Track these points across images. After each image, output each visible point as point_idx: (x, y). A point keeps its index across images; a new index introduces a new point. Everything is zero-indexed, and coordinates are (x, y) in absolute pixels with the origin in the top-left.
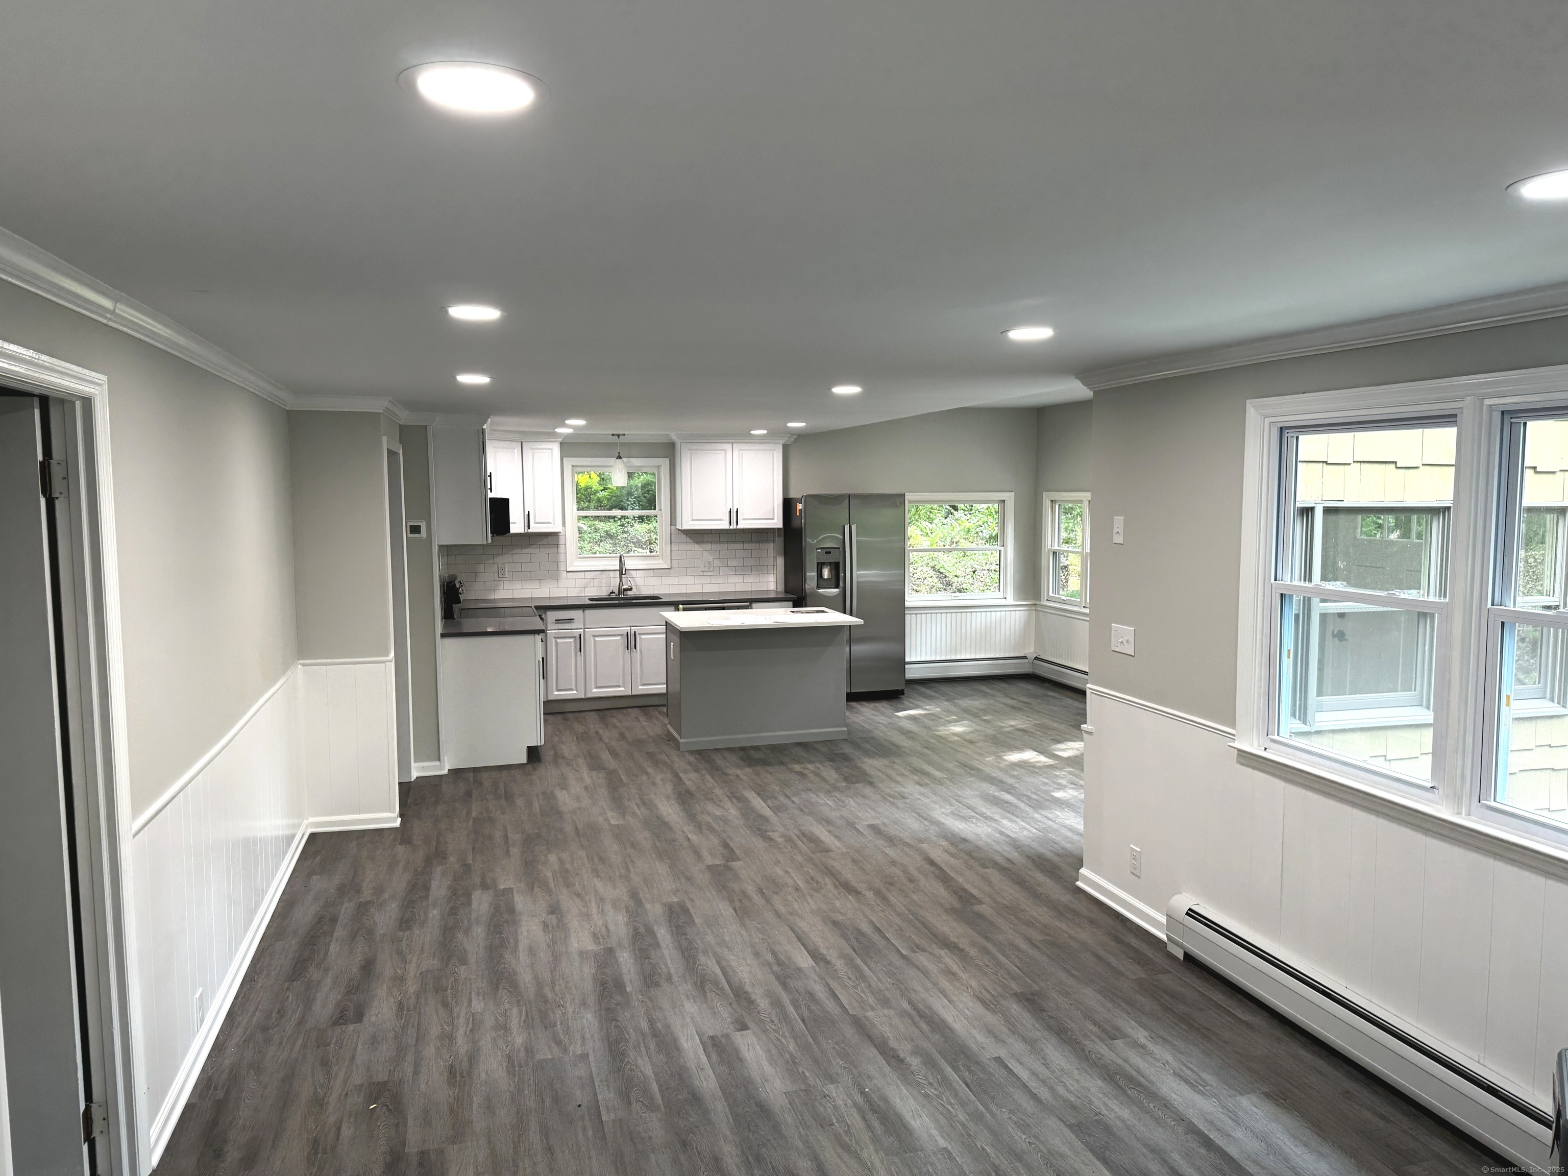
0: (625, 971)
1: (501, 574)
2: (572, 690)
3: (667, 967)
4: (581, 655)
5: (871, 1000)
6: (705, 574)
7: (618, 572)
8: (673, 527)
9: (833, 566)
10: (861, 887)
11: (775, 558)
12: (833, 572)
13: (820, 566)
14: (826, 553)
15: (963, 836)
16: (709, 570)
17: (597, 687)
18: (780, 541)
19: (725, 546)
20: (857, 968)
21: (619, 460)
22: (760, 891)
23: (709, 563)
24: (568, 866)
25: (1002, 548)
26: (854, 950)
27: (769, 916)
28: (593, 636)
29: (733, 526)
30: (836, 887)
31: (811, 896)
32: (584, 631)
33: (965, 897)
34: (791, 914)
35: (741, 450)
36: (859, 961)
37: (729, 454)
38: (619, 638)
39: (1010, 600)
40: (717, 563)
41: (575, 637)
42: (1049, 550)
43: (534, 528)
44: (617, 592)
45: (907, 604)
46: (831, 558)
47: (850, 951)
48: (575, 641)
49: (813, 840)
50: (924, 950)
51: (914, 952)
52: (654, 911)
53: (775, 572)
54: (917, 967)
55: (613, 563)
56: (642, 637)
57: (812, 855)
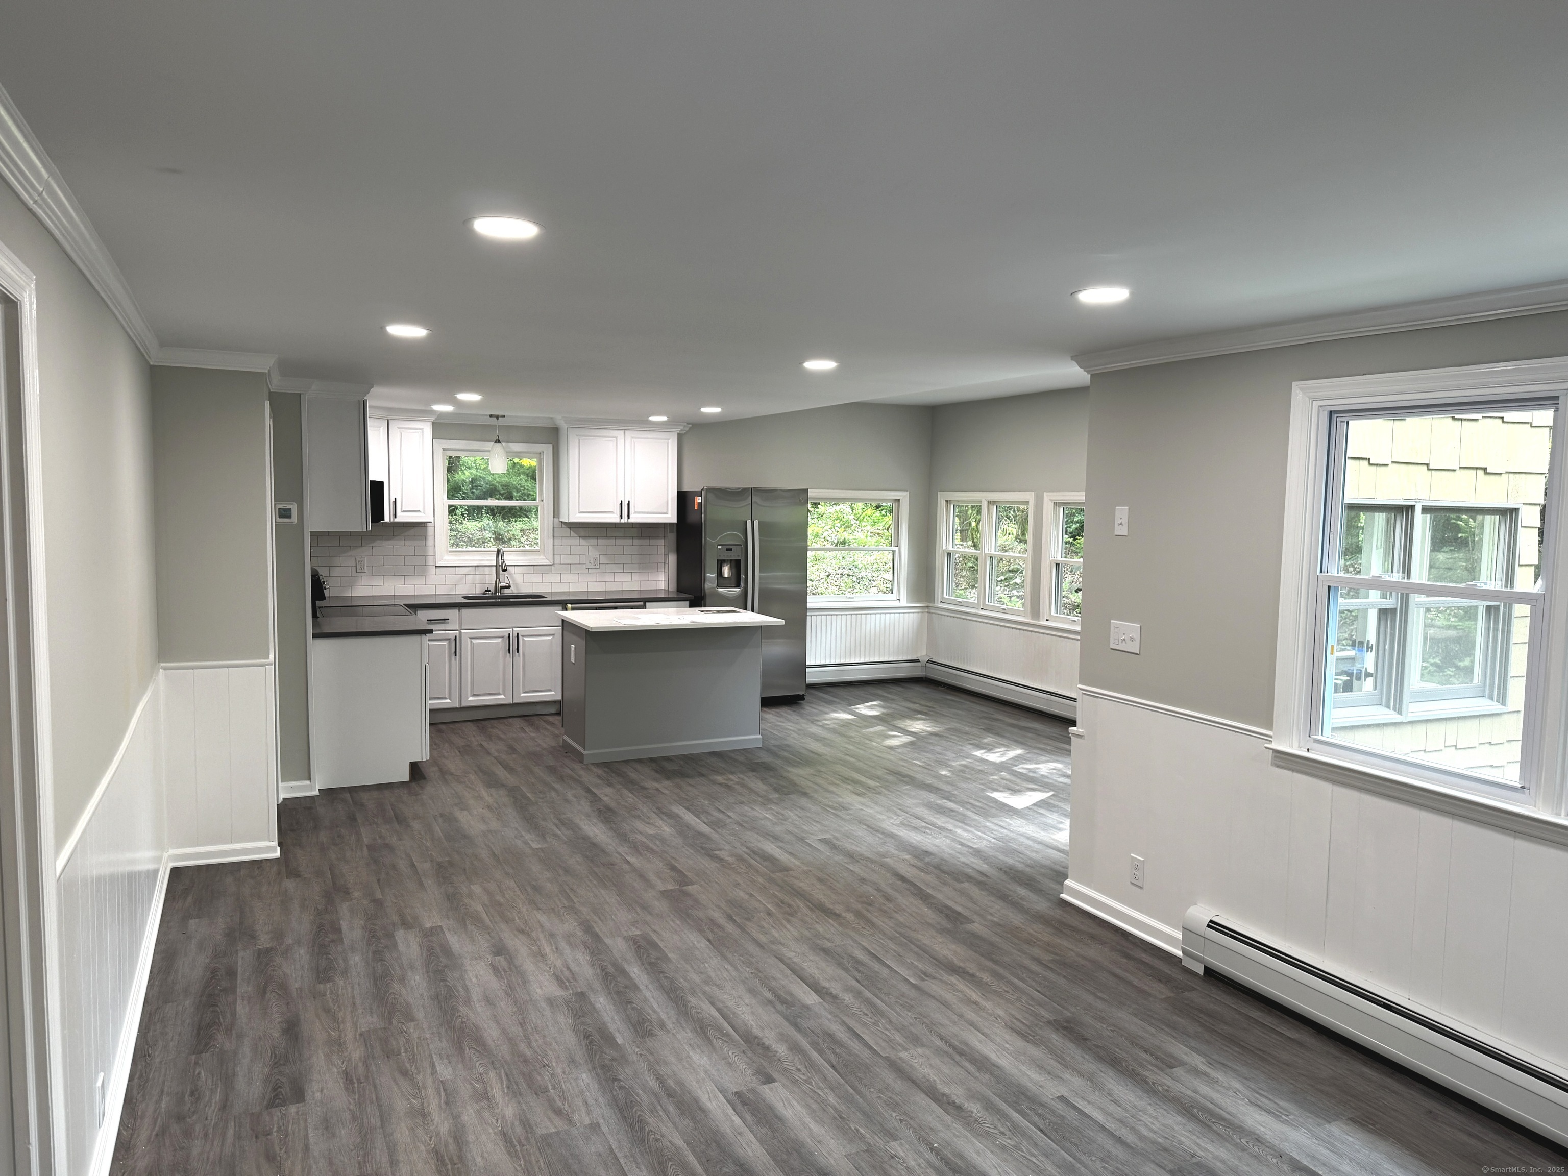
0: (607, 1019)
1: (358, 569)
2: (445, 698)
3: (655, 1011)
4: (456, 659)
5: (898, 1038)
6: (590, 571)
7: (494, 569)
8: (556, 520)
9: (733, 563)
10: (838, 909)
11: (666, 555)
12: (734, 570)
13: (721, 563)
14: (727, 550)
15: (924, 848)
16: (596, 567)
17: (474, 695)
18: (672, 537)
19: (612, 542)
20: (868, 1002)
21: (498, 444)
22: (730, 918)
23: (595, 559)
24: (499, 898)
25: (896, 549)
26: (858, 981)
27: (751, 948)
28: (471, 638)
29: (625, 520)
30: (811, 910)
31: (788, 921)
32: (460, 632)
33: (953, 917)
34: (773, 943)
35: (633, 438)
36: (868, 994)
37: (621, 442)
38: (499, 640)
39: (904, 602)
40: (603, 560)
41: (449, 639)
42: (943, 551)
43: (402, 517)
44: (493, 590)
45: (809, 605)
46: (734, 556)
47: (854, 983)
48: (450, 644)
49: (767, 858)
50: (934, 978)
51: (923, 980)
52: (618, 946)
53: (666, 570)
54: (933, 997)
55: (488, 558)
56: (526, 639)
57: (772, 875)
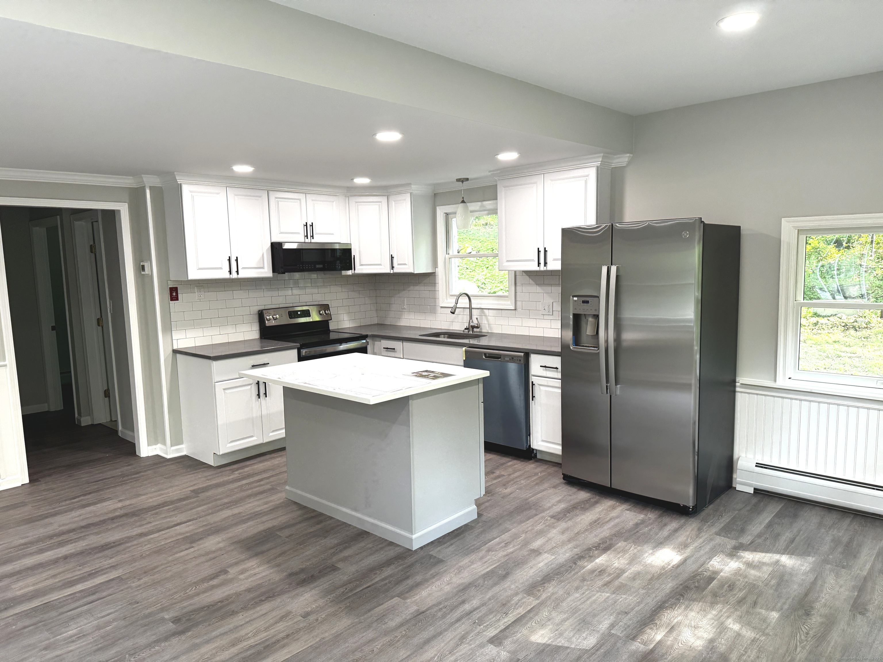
16: (549, 313)
21: (462, 205)
23: (549, 306)
29: (542, 268)
35: (550, 180)
37: (541, 187)
43: (398, 269)
46: (591, 310)
